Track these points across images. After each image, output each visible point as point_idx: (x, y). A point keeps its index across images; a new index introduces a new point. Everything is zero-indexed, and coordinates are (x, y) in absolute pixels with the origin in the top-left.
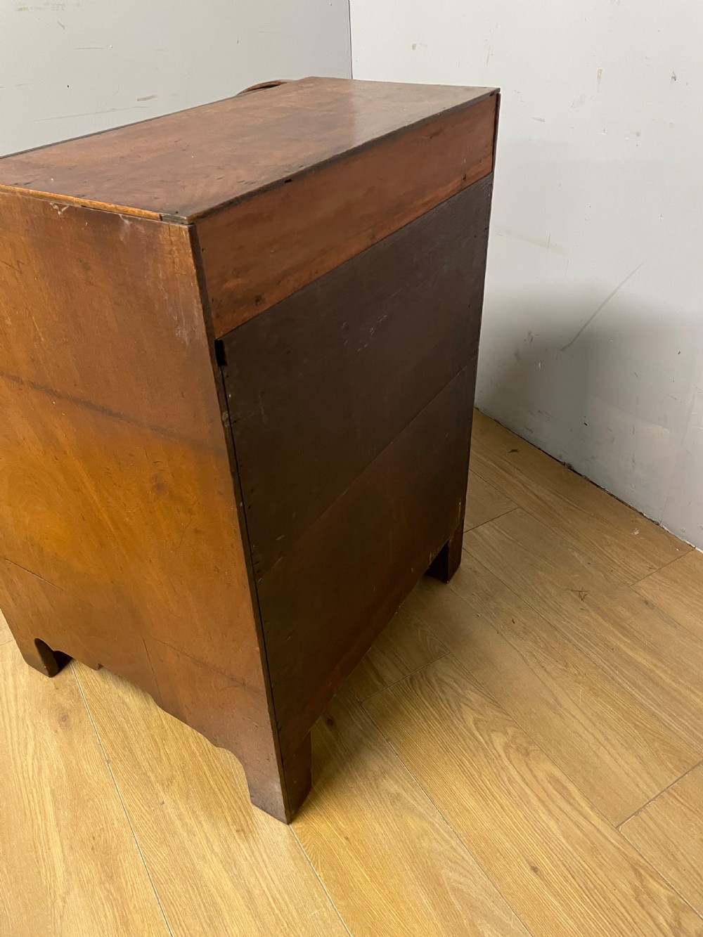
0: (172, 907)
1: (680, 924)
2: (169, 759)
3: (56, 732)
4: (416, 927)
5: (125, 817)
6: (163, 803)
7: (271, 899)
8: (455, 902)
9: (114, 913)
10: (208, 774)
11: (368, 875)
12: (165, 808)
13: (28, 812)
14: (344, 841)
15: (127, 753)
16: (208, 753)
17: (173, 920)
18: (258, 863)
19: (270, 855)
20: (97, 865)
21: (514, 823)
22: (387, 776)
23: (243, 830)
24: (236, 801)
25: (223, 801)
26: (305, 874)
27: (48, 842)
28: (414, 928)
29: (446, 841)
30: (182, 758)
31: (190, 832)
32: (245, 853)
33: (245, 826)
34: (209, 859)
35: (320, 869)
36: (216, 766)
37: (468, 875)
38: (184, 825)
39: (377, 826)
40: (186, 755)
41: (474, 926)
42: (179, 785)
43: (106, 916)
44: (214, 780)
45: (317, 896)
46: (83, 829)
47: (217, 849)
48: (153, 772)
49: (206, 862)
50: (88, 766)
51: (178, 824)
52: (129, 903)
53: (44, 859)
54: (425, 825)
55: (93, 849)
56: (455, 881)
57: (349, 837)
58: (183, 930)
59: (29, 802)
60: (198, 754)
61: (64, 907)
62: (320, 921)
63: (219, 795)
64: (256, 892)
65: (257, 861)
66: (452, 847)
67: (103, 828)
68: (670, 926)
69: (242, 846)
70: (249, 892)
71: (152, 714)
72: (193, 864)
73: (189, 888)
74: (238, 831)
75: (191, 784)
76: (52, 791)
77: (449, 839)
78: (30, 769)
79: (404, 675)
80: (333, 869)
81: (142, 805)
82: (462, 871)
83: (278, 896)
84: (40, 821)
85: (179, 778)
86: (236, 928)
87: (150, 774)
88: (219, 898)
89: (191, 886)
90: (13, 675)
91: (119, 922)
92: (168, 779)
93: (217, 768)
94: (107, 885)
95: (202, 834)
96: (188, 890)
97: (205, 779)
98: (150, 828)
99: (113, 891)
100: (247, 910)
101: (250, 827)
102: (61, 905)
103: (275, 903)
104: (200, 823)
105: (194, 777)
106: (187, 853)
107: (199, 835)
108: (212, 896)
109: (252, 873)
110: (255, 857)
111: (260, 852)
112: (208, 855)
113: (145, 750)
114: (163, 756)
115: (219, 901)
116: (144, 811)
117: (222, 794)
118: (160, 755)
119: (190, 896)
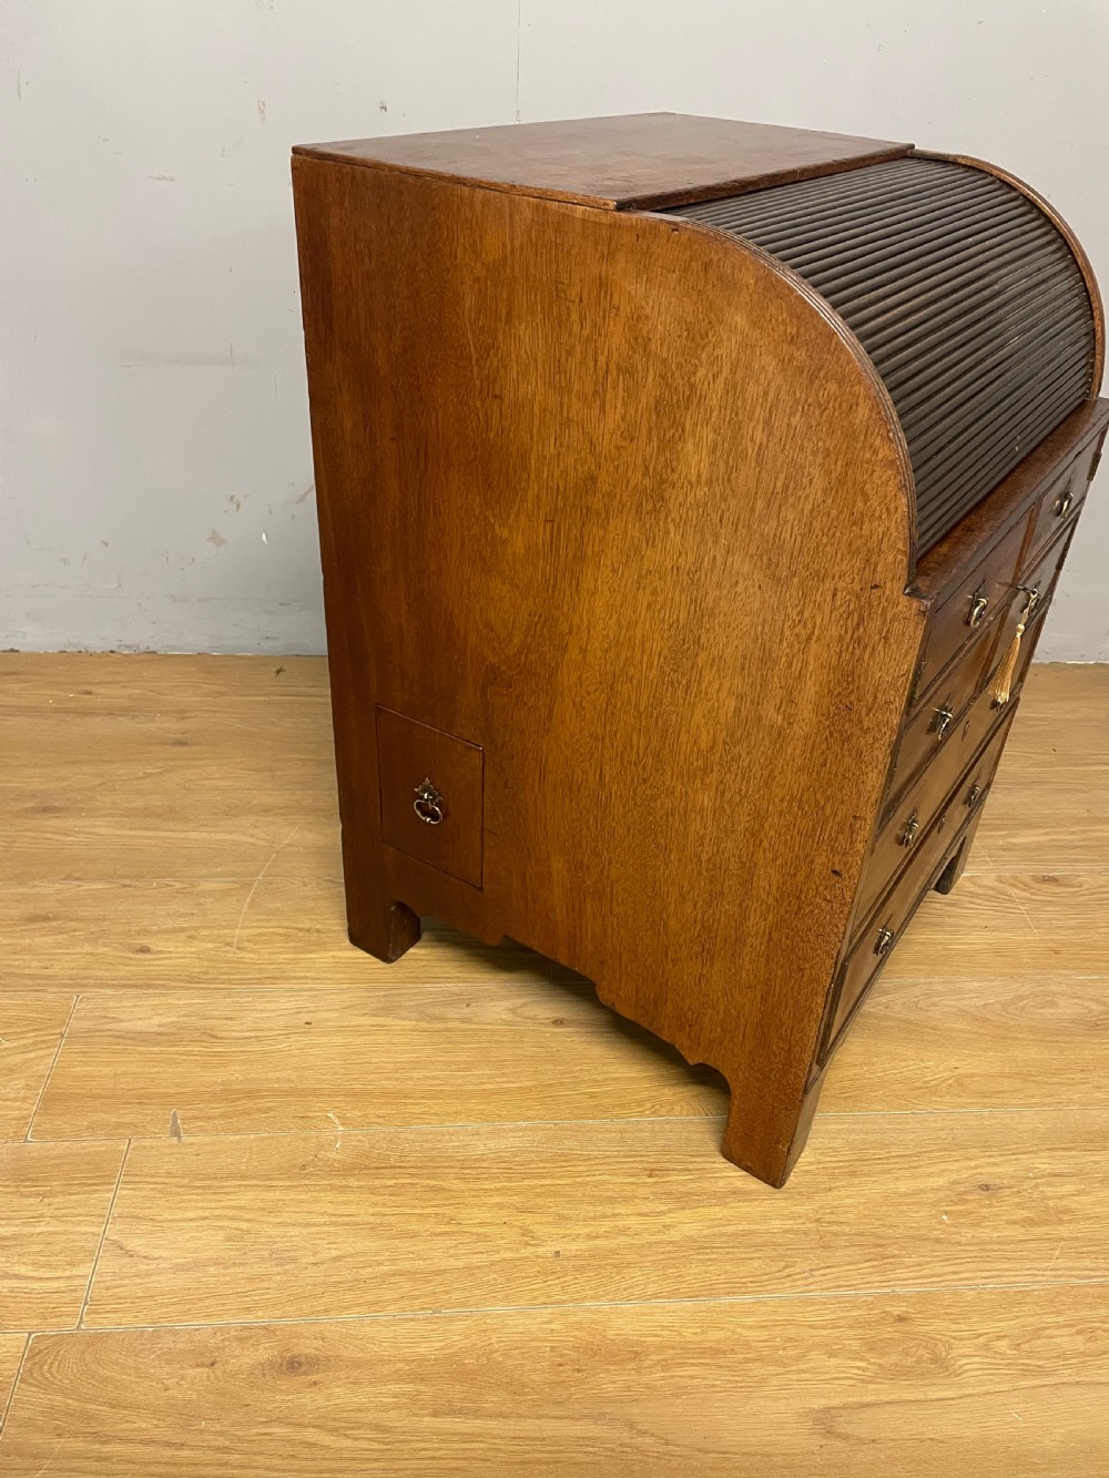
0: (716, 1286)
2: (490, 1224)
3: (315, 1383)
6: (558, 1252)
9: (692, 1365)
10: (548, 1182)
12: (568, 1254)
13: (454, 1464)
15: (439, 1279)
16: (513, 1171)
17: (735, 1290)
20: (608, 1371)
23: (653, 1170)
24: (609, 1163)
25: (598, 1178)
27: (529, 1439)
30: (501, 1206)
31: (623, 1232)
32: (680, 1178)
33: (649, 1166)
34: (671, 1222)
36: (540, 1168)
38: (607, 1235)
40: (498, 1199)
42: (541, 1224)
43: (691, 1377)
44: (559, 1178)
46: (534, 1378)
47: (663, 1208)
48: (496, 1251)
49: (675, 1226)
50: (423, 1345)
51: (599, 1242)
52: (688, 1339)
53: (559, 1452)
55: (578, 1371)
58: (751, 1282)
59: (433, 1458)
60: (507, 1184)
61: (652, 1435)
63: (586, 1179)
67: (552, 1348)
69: (674, 1178)
70: (735, 1193)
71: (390, 1225)
72: (669, 1242)
73: (700, 1257)
74: (650, 1176)
75: (551, 1207)
76: (435, 1414)
78: (364, 1445)
81: (545, 1282)
84: (481, 1445)
85: (529, 1219)
87: (496, 1257)
88: (729, 1227)
89: (699, 1254)
90: (105, 1442)
91: (708, 1361)
92: (523, 1235)
93: (545, 1168)
94: (646, 1363)
95: (631, 1218)
96: (702, 1260)
97: (553, 1188)
98: (585, 1281)
99: (660, 1357)
102: (649, 1440)
104: (614, 1215)
105: (541, 1201)
106: (650, 1244)
107: (632, 1222)
108: (722, 1235)
109: (713, 1180)
110: (693, 1170)
111: (691, 1162)
112: (666, 1220)
113: (451, 1251)
114: (481, 1230)
115: (731, 1229)
116: (556, 1282)
117: (588, 1176)
118: (473, 1234)
119: (711, 1260)
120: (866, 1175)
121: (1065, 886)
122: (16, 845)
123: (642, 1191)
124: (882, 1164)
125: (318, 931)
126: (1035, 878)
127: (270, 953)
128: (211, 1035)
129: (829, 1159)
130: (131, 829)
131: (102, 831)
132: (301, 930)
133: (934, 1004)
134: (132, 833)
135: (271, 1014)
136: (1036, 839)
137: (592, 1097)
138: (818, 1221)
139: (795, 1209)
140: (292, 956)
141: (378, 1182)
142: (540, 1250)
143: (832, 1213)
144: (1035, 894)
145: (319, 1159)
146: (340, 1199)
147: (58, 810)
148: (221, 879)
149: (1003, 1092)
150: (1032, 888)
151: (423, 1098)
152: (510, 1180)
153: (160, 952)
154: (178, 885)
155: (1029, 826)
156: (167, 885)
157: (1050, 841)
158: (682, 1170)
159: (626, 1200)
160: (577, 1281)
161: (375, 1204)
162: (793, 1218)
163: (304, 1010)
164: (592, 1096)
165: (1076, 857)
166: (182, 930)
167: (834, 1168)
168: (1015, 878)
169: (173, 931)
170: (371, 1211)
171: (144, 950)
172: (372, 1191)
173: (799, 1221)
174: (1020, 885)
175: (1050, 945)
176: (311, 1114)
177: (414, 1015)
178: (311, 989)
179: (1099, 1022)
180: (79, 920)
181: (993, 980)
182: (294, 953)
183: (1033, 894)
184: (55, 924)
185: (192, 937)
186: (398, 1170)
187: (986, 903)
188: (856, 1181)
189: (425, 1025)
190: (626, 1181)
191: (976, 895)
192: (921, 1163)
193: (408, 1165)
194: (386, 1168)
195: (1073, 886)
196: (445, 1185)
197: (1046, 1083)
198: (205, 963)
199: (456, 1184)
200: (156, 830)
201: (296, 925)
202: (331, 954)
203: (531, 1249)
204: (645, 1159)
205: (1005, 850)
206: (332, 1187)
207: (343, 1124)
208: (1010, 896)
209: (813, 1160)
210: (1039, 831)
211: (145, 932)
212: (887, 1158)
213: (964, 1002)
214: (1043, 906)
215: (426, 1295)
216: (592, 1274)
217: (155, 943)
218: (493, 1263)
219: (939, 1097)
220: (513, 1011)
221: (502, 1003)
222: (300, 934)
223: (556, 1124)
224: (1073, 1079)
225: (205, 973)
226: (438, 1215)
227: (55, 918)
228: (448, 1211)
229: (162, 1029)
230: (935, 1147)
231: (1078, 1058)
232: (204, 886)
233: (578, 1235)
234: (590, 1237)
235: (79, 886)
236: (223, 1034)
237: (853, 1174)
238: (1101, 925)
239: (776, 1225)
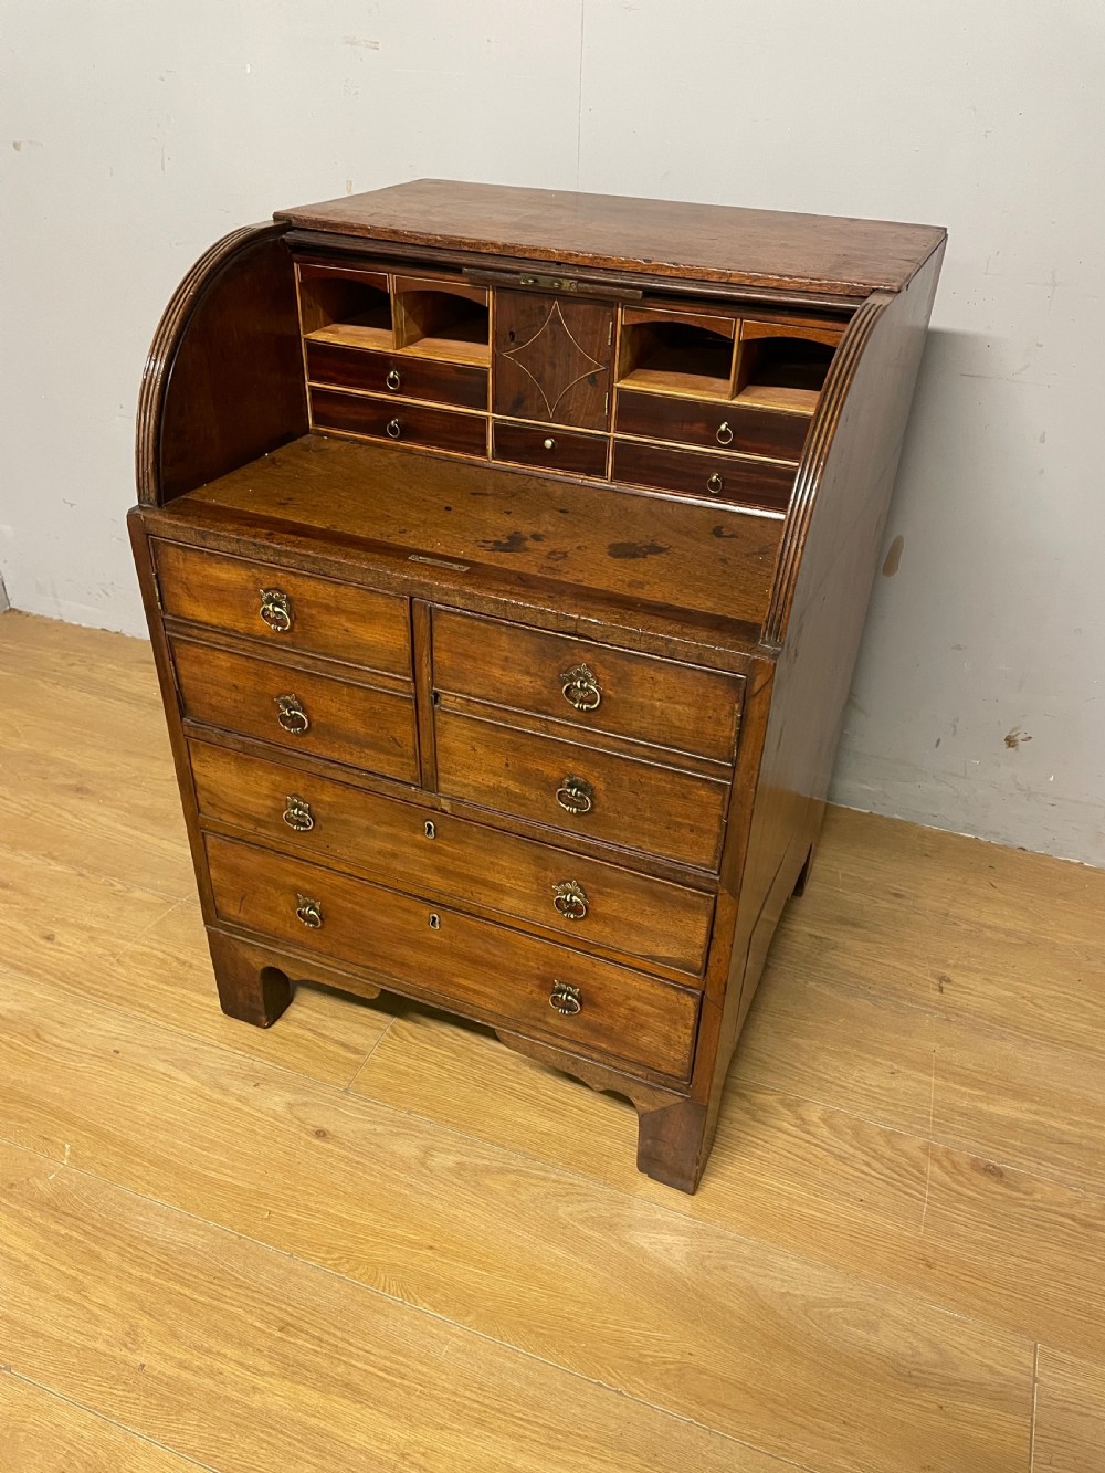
1: (803, 1120)
2: (110, 1310)
4: (567, 1285)
5: (94, 1417)
6: (143, 1366)
7: (381, 1374)
8: (591, 1233)
10: (186, 1292)
11: (480, 1269)
12: (151, 1372)
14: (429, 1253)
15: (31, 1340)
16: (166, 1267)
18: (337, 1346)
19: (346, 1327)
21: (602, 1118)
22: (433, 1153)
23: (289, 1324)
24: (253, 1299)
25: (235, 1310)
26: (406, 1318)
28: (566, 1289)
29: (544, 1179)
30: (131, 1297)
31: (213, 1373)
32: (309, 1345)
33: (287, 1318)
34: (266, 1387)
35: (420, 1301)
36: (191, 1275)
37: (590, 1198)
38: (197, 1371)
39: (459, 1213)
40: (134, 1289)
41: (626, 1243)
42: (151, 1332)
44: (202, 1293)
45: (436, 1331)
47: (267, 1368)
48: (95, 1339)
49: (263, 1393)
51: (186, 1375)
54: (512, 1177)
56: (579, 1212)
57: (432, 1245)
60: (152, 1278)
62: (458, 1355)
63: (225, 1306)
64: (356, 1378)
65: (334, 1345)
66: (554, 1181)
68: (796, 1127)
69: (300, 1342)
70: (346, 1384)
71: (33, 1271)
72: (246, 1406)
73: (262, 1435)
74: (281, 1330)
75: (170, 1318)
77: (546, 1175)
79: (380, 1029)
80: (436, 1291)
81: (111, 1388)
82: (579, 1198)
83: (388, 1364)
85: (145, 1321)
86: (358, 1434)
87: (91, 1344)
88: (312, 1419)
89: (262, 1432)
92: (128, 1334)
93: (195, 1277)
95: (231, 1364)
96: (260, 1439)
97: (187, 1300)
98: (145, 1406)
100: (358, 1406)
101: (296, 1314)
103: (388, 1373)
104: (219, 1353)
105: (168, 1308)
106: (227, 1399)
107: (228, 1369)
108: (300, 1423)
109: (335, 1362)
110: (326, 1342)
111: (329, 1333)
112: (260, 1382)
113: (60, 1320)
114: (97, 1311)
115: (313, 1421)
116: (121, 1393)
117: (227, 1303)
118: (89, 1312)
119: (269, 1444)
120: (492, 1431)
121: (1007, 1186)
122: (37, 815)
123: (262, 1342)
124: (521, 1426)
125: (191, 966)
126: (975, 1165)
127: (139, 975)
128: (38, 1035)
129: (468, 1394)
130: (123, 825)
131: (103, 820)
132: (177, 959)
133: (724, 1268)
134: (123, 828)
135: (95, 1032)
136: (1019, 1115)
137: (292, 1224)
138: (404, 1456)
139: (390, 1432)
140: (152, 983)
141: (54, 1227)
142: (131, 1357)
143: (424, 1455)
144: (960, 1184)
145: (28, 1184)
146: (15, 1229)
147: (87, 791)
148: (152, 891)
149: (724, 1406)
150: (961, 1173)
151: (150, 1162)
152: (158, 1274)
153: (60, 944)
154: (119, 887)
155: (1019, 1094)
156: (112, 885)
157: (1035, 1122)
158: (314, 1337)
159: (242, 1343)
160: (137, 1402)
161: (37, 1245)
162: (382, 1440)
163: (124, 1038)
164: (294, 1223)
165: (1049, 1153)
166: (91, 929)
167: (465, 1406)
168: (948, 1152)
169: (83, 928)
170: (29, 1250)
171: (49, 938)
172: (45, 1232)
173: (385, 1447)
174: (947, 1164)
175: (929, 1253)
176: (52, 1138)
177: (204, 1077)
178: (144, 1020)
179: (915, 1373)
180: (26, 894)
181: (818, 1268)
182: (157, 981)
183: (955, 1181)
184: (8, 892)
185: (92, 939)
186: (78, 1223)
187: (888, 1172)
188: (477, 1431)
189: (207, 1091)
190: (258, 1324)
191: (879, 1157)
192: (563, 1445)
193: (90, 1222)
194: (71, 1216)
195: (1019, 1191)
196: (104, 1253)
197: (785, 1418)
198: (83, 966)
199: (111, 1257)
200: (143, 831)
201: (177, 954)
202: (185, 992)
203: (125, 1351)
204: (290, 1309)
205: (962, 1114)
206: (16, 1215)
207: (70, 1159)
208: (922, 1173)
209: (450, 1387)
210: (1026, 1106)
211: (62, 922)
212: (528, 1422)
213: (762, 1280)
214: (958, 1201)
215: (10, 1350)
216: (154, 1402)
217: (63, 936)
218: (85, 1348)
219: (644, 1379)
220: (290, 1106)
221: (287, 1094)
222: (175, 964)
223: (240, 1237)
224: (823, 1429)
225: (77, 975)
226: (75, 1279)
227: (12, 888)
228: (87, 1281)
229: (9, 1016)
230: (593, 1434)
231: (850, 1406)
232: (138, 894)
233: (172, 1358)
234: (182, 1365)
235: (49, 864)
236: (48, 1037)
237: (481, 1423)
238: (1017, 1252)
239: (360, 1439)
